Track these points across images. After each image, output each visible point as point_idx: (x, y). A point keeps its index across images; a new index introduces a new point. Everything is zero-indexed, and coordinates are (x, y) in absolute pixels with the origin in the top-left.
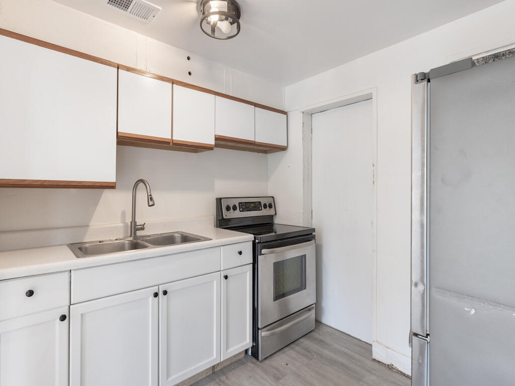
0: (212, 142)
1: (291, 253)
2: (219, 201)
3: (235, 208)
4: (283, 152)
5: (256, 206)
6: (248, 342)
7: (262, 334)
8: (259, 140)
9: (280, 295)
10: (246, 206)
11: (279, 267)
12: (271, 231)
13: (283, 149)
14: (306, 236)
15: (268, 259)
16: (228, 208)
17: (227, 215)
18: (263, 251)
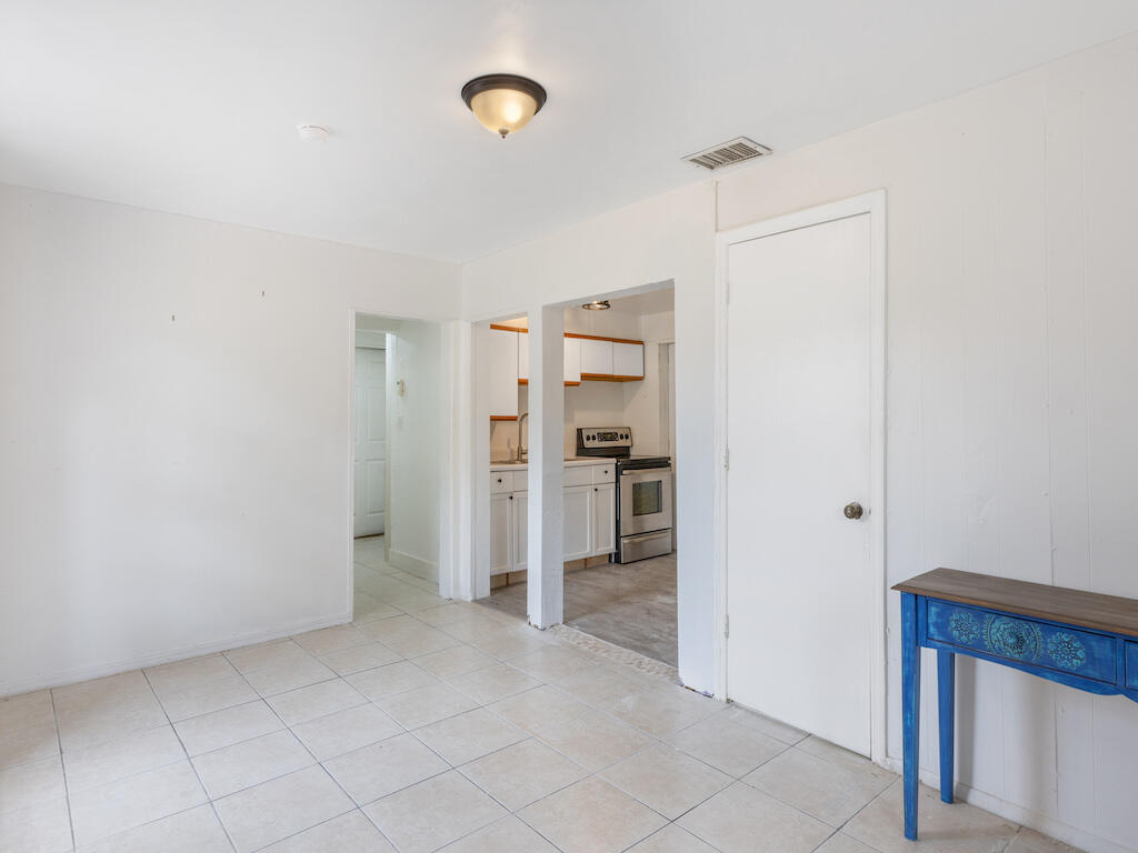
0: (578, 379)
1: (648, 476)
2: (580, 431)
3: (594, 438)
4: (639, 382)
5: (613, 437)
6: (612, 548)
7: (624, 541)
8: (616, 374)
9: (637, 512)
10: (604, 437)
11: (637, 488)
12: (628, 455)
13: (640, 379)
14: (663, 463)
15: (628, 479)
16: (588, 439)
17: (588, 444)
18: (624, 472)
